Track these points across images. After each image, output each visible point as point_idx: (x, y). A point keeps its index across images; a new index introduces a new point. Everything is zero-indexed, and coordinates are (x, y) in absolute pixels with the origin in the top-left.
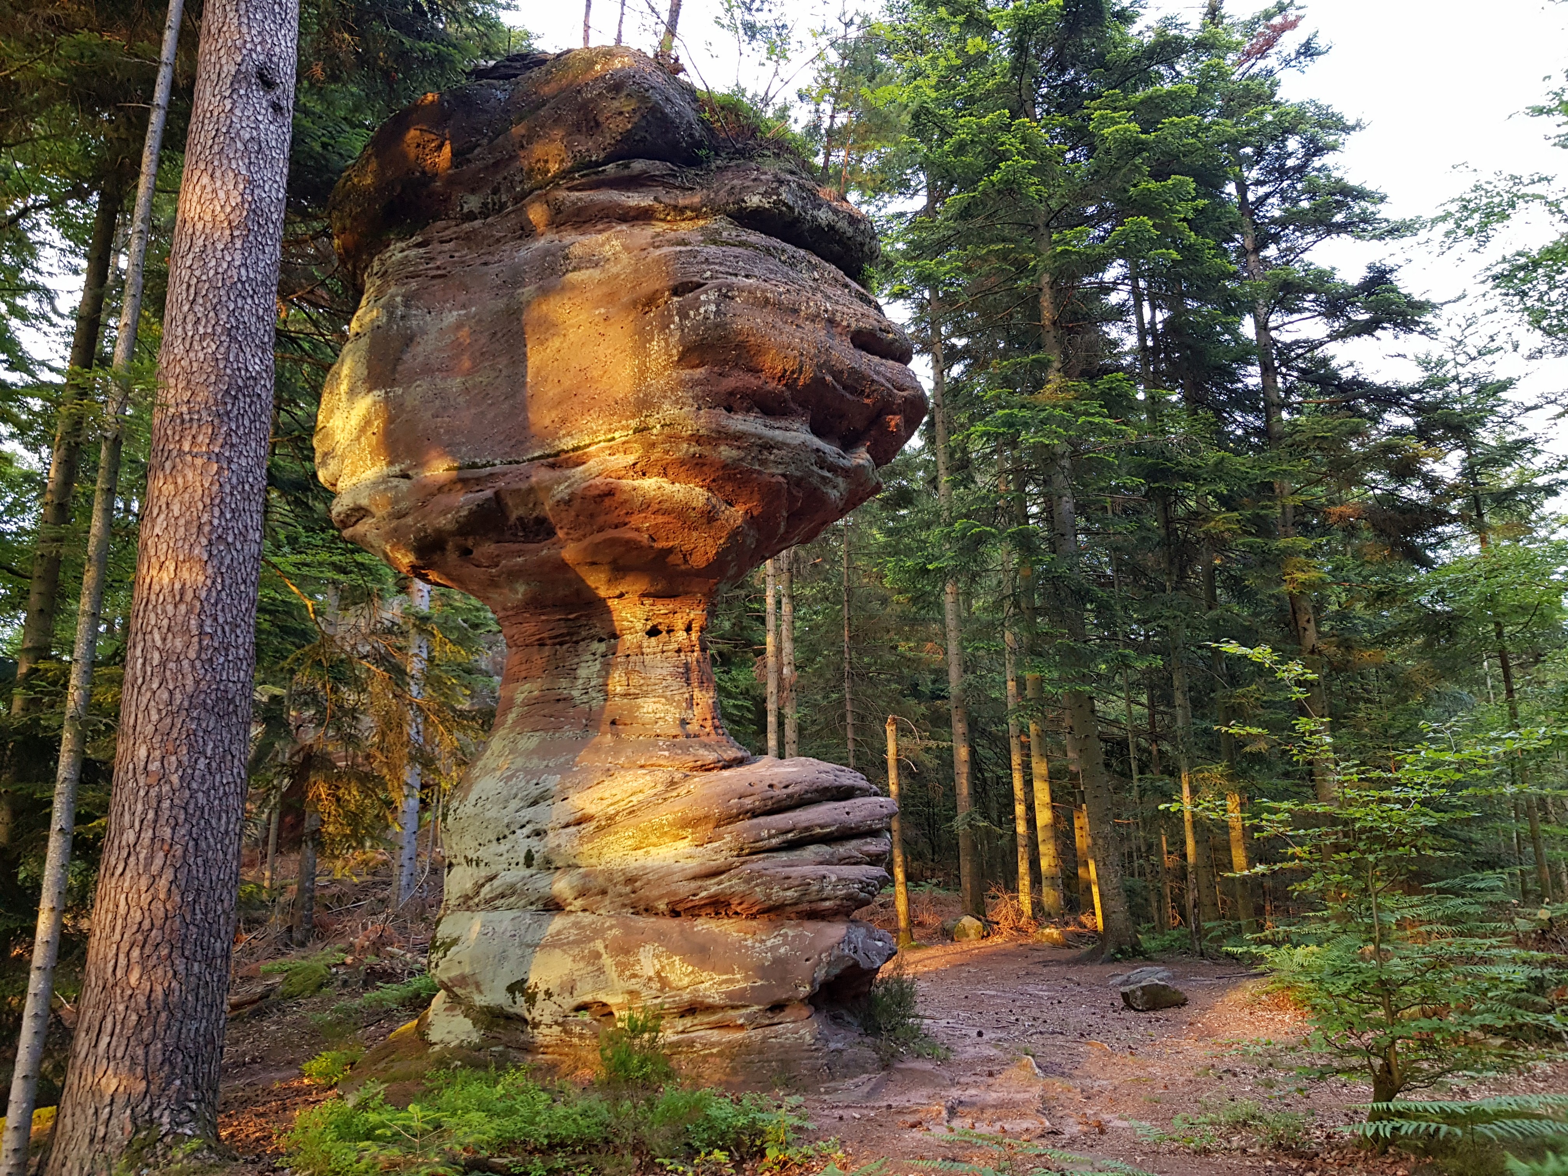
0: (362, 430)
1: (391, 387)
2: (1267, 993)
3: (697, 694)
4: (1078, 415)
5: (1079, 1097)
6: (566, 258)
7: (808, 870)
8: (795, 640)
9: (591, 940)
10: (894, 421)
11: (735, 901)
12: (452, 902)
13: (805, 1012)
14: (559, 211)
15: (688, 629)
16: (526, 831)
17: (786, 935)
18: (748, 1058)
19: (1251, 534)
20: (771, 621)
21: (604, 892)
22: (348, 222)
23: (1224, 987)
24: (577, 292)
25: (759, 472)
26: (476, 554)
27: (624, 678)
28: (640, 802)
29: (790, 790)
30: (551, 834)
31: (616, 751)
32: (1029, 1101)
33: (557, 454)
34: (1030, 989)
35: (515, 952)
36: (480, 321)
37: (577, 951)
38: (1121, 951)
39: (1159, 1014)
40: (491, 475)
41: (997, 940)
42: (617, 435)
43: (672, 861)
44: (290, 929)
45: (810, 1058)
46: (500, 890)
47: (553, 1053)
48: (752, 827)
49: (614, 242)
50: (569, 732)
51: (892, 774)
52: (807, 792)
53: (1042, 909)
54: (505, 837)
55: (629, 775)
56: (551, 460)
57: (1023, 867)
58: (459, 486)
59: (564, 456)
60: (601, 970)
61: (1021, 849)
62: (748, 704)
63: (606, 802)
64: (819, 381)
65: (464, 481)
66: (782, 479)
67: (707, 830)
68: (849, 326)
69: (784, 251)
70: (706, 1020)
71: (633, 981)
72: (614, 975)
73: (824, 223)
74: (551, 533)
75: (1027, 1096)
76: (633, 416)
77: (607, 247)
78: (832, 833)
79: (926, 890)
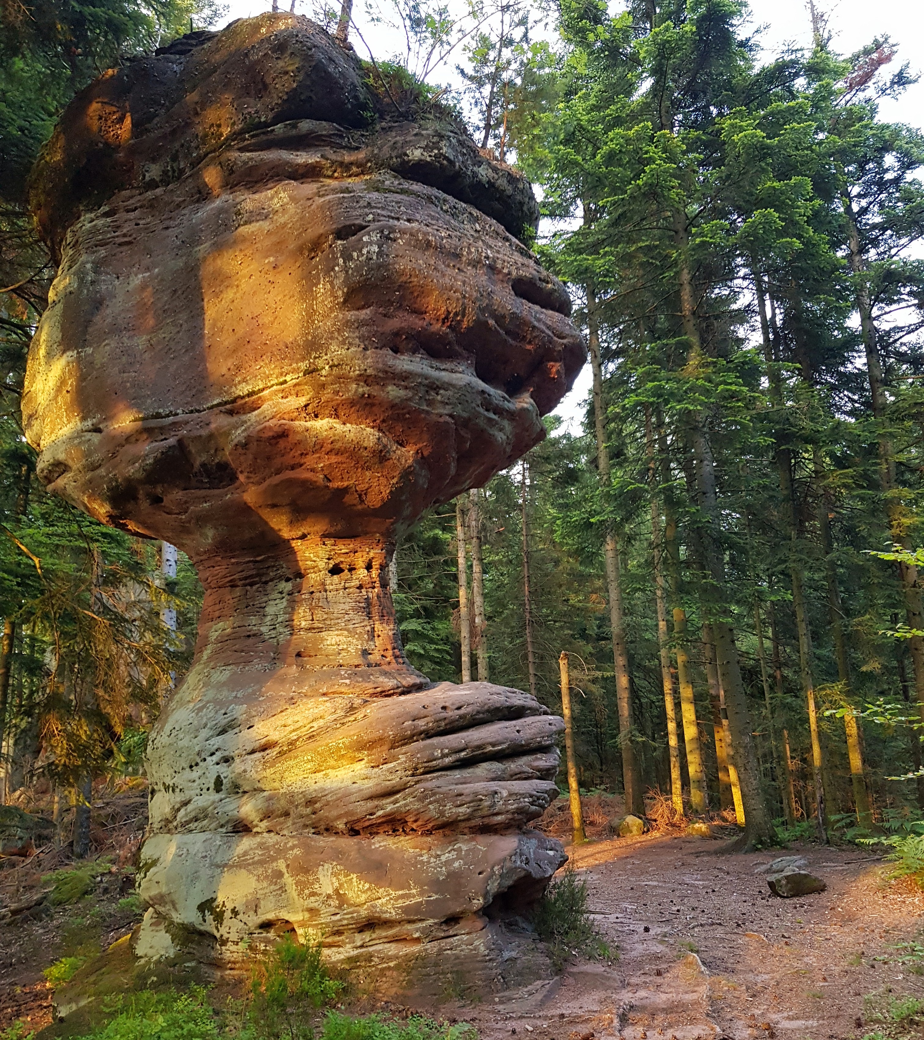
0: (59, 390)
1: (83, 347)
2: (896, 878)
3: (378, 626)
4: (717, 385)
5: (745, 996)
6: (238, 213)
7: (480, 786)
8: (485, 596)
9: (274, 859)
10: (555, 368)
11: (410, 819)
12: (156, 826)
13: (479, 924)
14: (232, 172)
15: (369, 567)
16: (215, 758)
17: (460, 849)
18: (425, 971)
19: (863, 488)
20: (463, 578)
21: (287, 814)
22: (42, 198)
23: (856, 873)
24: (248, 243)
25: (427, 412)
26: (167, 501)
27: (308, 614)
28: (320, 728)
29: (462, 711)
30: (237, 760)
31: (300, 681)
32: (696, 1003)
33: (234, 401)
34: (687, 879)
35: (205, 872)
36: (162, 280)
37: (261, 870)
38: (761, 842)
39: (802, 900)
40: (174, 423)
41: (655, 834)
42: (288, 378)
43: (350, 782)
44: (71, 844)
45: (484, 968)
46: (193, 814)
47: (239, 969)
48: (425, 748)
49: (282, 195)
50: (257, 665)
51: (566, 700)
52: (478, 712)
53: (691, 807)
54: (197, 764)
55: (311, 703)
56: (228, 406)
57: (675, 774)
58: (145, 436)
59: (240, 402)
60: (283, 889)
61: (673, 759)
62: (447, 648)
63: (289, 729)
64: (481, 325)
65: (148, 431)
66: (448, 419)
67: (382, 752)
68: (509, 273)
69: (445, 200)
70: (384, 934)
71: (312, 899)
72: (294, 894)
73: (485, 179)
74: (233, 478)
75: (694, 996)
76: (303, 359)
77: (276, 200)
78: (502, 750)
79: (596, 794)
